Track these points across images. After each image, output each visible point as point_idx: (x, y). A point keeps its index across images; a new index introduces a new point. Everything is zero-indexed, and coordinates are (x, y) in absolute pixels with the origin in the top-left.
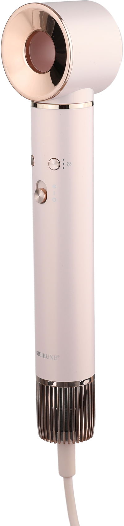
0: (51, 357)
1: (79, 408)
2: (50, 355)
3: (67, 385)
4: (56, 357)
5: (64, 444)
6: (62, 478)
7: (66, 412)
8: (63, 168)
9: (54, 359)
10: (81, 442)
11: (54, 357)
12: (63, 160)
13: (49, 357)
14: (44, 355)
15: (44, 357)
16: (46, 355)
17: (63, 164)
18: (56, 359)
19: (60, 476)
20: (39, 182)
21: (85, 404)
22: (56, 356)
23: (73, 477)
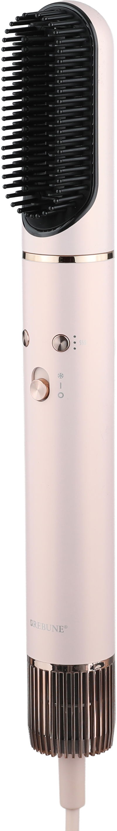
0: (55, 629)
1: (89, 704)
2: (53, 626)
3: (71, 669)
4: (62, 628)
5: (67, 757)
6: (64, 810)
7: (69, 710)
8: (75, 349)
9: (59, 630)
10: (92, 755)
11: (59, 627)
12: (75, 337)
14: (43, 626)
15: (44, 628)
16: (47, 625)
17: (75, 343)
18: (62, 631)
19: (62, 808)
20: (36, 369)
21: (98, 700)
22: (63, 626)
23: (82, 810)
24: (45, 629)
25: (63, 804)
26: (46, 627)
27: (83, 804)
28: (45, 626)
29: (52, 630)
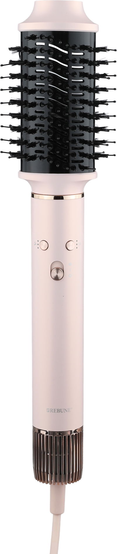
0: (66, 410)
2: (65, 409)
13: (64, 411)
16: (61, 409)
19: (51, 514)
23: (62, 515)
24: (59, 412)
25: (51, 511)
26: (60, 411)
27: (63, 512)
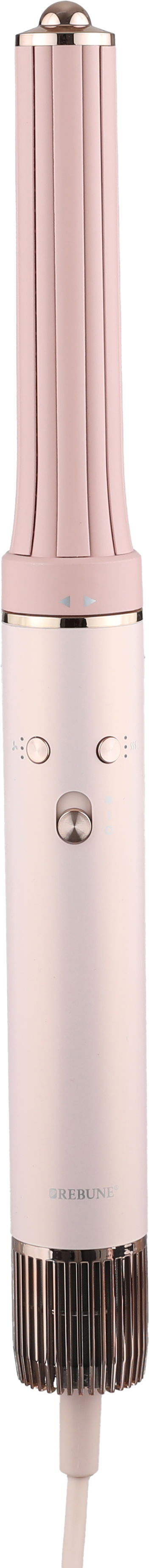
2: (98, 1190)
6: (64, 1478)
13: (96, 1194)
14: (81, 1192)
15: (81, 1197)
16: (88, 1191)
19: (62, 1473)
23: (92, 1479)
24: (84, 1197)
25: (63, 1468)
26: (85, 1194)
27: (96, 1470)
28: (83, 1192)
29: (97, 1197)
